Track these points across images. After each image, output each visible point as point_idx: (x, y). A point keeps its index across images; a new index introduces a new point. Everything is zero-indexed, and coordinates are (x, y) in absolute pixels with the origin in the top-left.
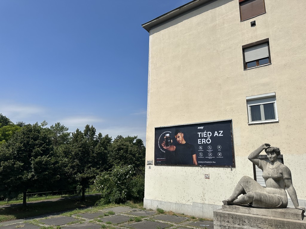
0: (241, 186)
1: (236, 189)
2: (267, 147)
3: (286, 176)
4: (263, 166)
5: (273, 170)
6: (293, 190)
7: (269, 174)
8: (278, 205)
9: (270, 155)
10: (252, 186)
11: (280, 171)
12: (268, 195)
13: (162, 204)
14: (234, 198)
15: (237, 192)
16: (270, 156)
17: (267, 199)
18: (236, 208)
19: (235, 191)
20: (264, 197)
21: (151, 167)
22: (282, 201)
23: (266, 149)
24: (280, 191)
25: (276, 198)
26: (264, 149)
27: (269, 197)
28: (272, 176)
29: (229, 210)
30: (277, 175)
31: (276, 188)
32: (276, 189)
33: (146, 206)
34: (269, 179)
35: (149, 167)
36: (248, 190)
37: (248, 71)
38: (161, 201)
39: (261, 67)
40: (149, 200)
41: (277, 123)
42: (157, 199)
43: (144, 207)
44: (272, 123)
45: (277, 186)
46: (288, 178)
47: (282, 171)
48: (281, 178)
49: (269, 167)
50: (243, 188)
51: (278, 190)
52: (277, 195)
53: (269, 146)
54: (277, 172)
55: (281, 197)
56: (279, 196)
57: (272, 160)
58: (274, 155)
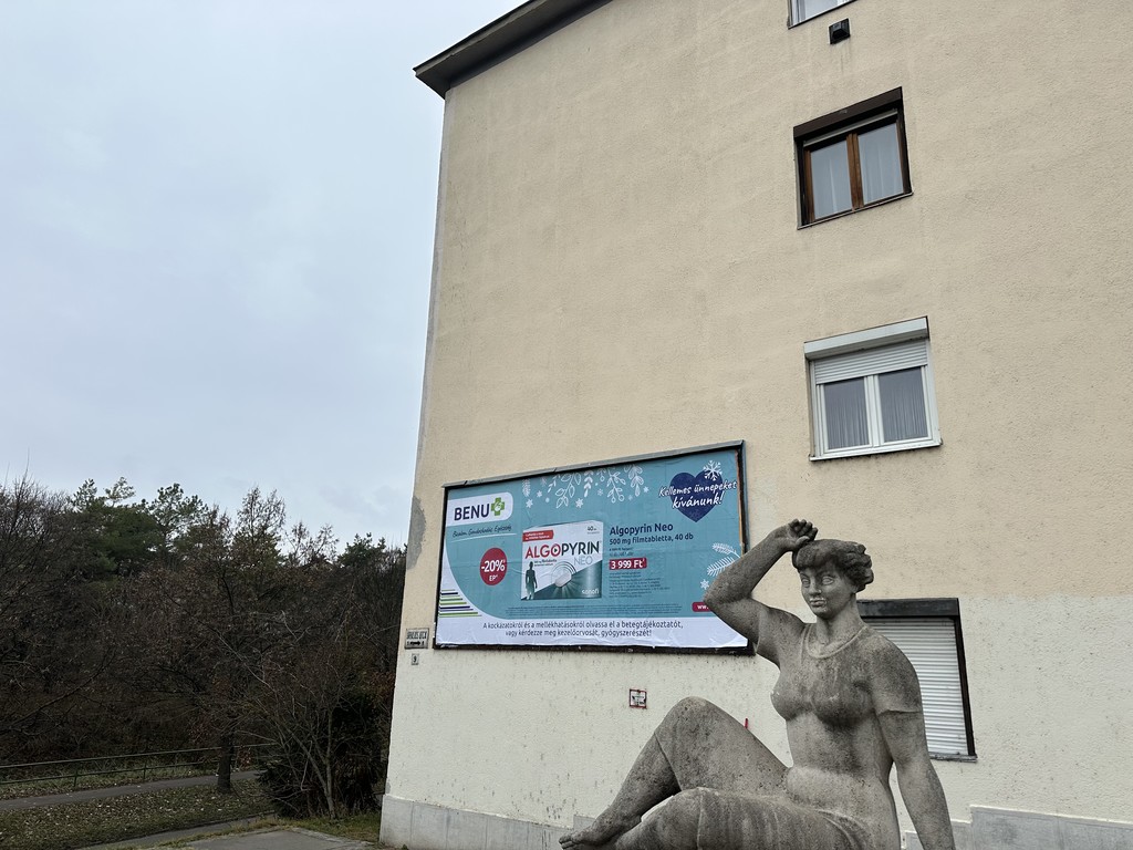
0: (659, 758)
1: (637, 774)
2: (798, 540)
3: (887, 701)
4: (777, 643)
5: (822, 669)
6: (925, 784)
7: (803, 690)
9: (813, 581)
10: (715, 755)
11: (857, 675)
14: (619, 822)
15: (640, 790)
16: (812, 590)
19: (628, 786)
20: (754, 826)
21: (420, 660)
23: (795, 551)
24: (858, 785)
26: (783, 550)
28: (813, 699)
31: (836, 768)
32: (836, 778)
33: (389, 828)
34: (802, 719)
35: (410, 660)
37: (816, 233)
38: (448, 809)
39: (868, 212)
40: (404, 802)
41: (935, 452)
42: (434, 800)
43: (382, 835)
44: (911, 455)
45: (840, 760)
46: (902, 713)
47: (866, 671)
48: (859, 710)
49: (807, 648)
50: (670, 767)
51: (843, 783)
52: (838, 812)
53: (811, 534)
54: (839, 677)
55: (855, 825)
56: (850, 818)
57: (824, 610)
58: (835, 584)
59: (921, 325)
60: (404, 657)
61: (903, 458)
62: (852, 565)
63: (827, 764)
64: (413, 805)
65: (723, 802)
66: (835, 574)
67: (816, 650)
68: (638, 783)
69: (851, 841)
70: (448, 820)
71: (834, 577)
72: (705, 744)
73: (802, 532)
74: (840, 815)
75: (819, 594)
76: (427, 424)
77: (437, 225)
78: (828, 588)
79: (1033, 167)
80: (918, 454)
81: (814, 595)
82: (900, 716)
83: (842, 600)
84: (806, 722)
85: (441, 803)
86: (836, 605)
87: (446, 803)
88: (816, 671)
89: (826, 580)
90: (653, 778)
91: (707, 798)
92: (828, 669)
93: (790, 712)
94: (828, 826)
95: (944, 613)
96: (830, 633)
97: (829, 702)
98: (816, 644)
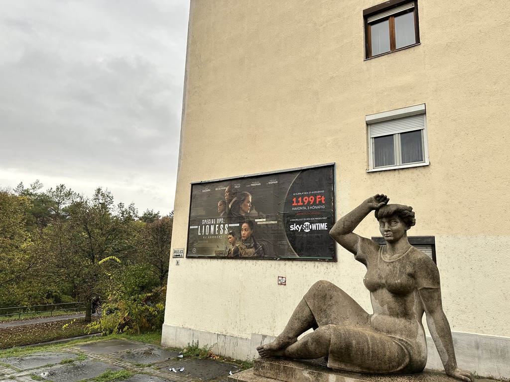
1: (296, 317)
2: (379, 204)
3: (424, 283)
4: (367, 255)
5: (391, 267)
6: (441, 323)
7: (380, 277)
8: (399, 366)
9: (386, 225)
10: (335, 308)
11: (409, 269)
12: (373, 338)
13: (195, 336)
14: (287, 340)
15: (297, 325)
16: (386, 228)
17: (366, 350)
18: (285, 370)
19: (291, 323)
20: (358, 343)
21: (180, 263)
22: (409, 353)
23: (377, 210)
24: (407, 323)
25: (392, 345)
26: (371, 209)
27: (373, 344)
28: (386, 282)
29: (268, 375)
30: (399, 281)
31: (397, 315)
32: (397, 320)
33: (166, 339)
34: (379, 292)
35: (175, 263)
36: (324, 320)
37: (373, 62)
38: (193, 330)
39: (398, 52)
40: (172, 327)
41: (426, 168)
42: (187, 326)
43: (162, 341)
44: (415, 169)
45: (399, 312)
46: (431, 289)
47: (414, 268)
48: (410, 287)
49: (382, 257)
50: (312, 314)
51: (401, 322)
52: (398, 337)
53: (385, 201)
54: (400, 271)
55: (407, 343)
56: (404, 339)
57: (391, 238)
58: (398, 226)
59: (422, 108)
60: (172, 262)
61: (411, 171)
62: (406, 217)
63: (393, 313)
64: (176, 328)
65: (342, 331)
66: (398, 220)
67: (387, 257)
68: (296, 321)
69: (405, 350)
70: (193, 335)
71: (397, 222)
72: (330, 303)
73: (381, 200)
74: (399, 337)
75: (389, 231)
76: (182, 154)
77: (187, 57)
78: (395, 228)
79: (480, 31)
80: (418, 169)
81: (387, 231)
82: (430, 290)
83: (401, 234)
84: (382, 293)
85: (190, 327)
86: (398, 236)
87: (192, 327)
88: (388, 268)
89: (393, 223)
90: (304, 319)
91: (335, 330)
92: (394, 267)
93: (373, 287)
94: (394, 343)
95: (429, 243)
96: (393, 249)
97: (396, 284)
98: (387, 255)
